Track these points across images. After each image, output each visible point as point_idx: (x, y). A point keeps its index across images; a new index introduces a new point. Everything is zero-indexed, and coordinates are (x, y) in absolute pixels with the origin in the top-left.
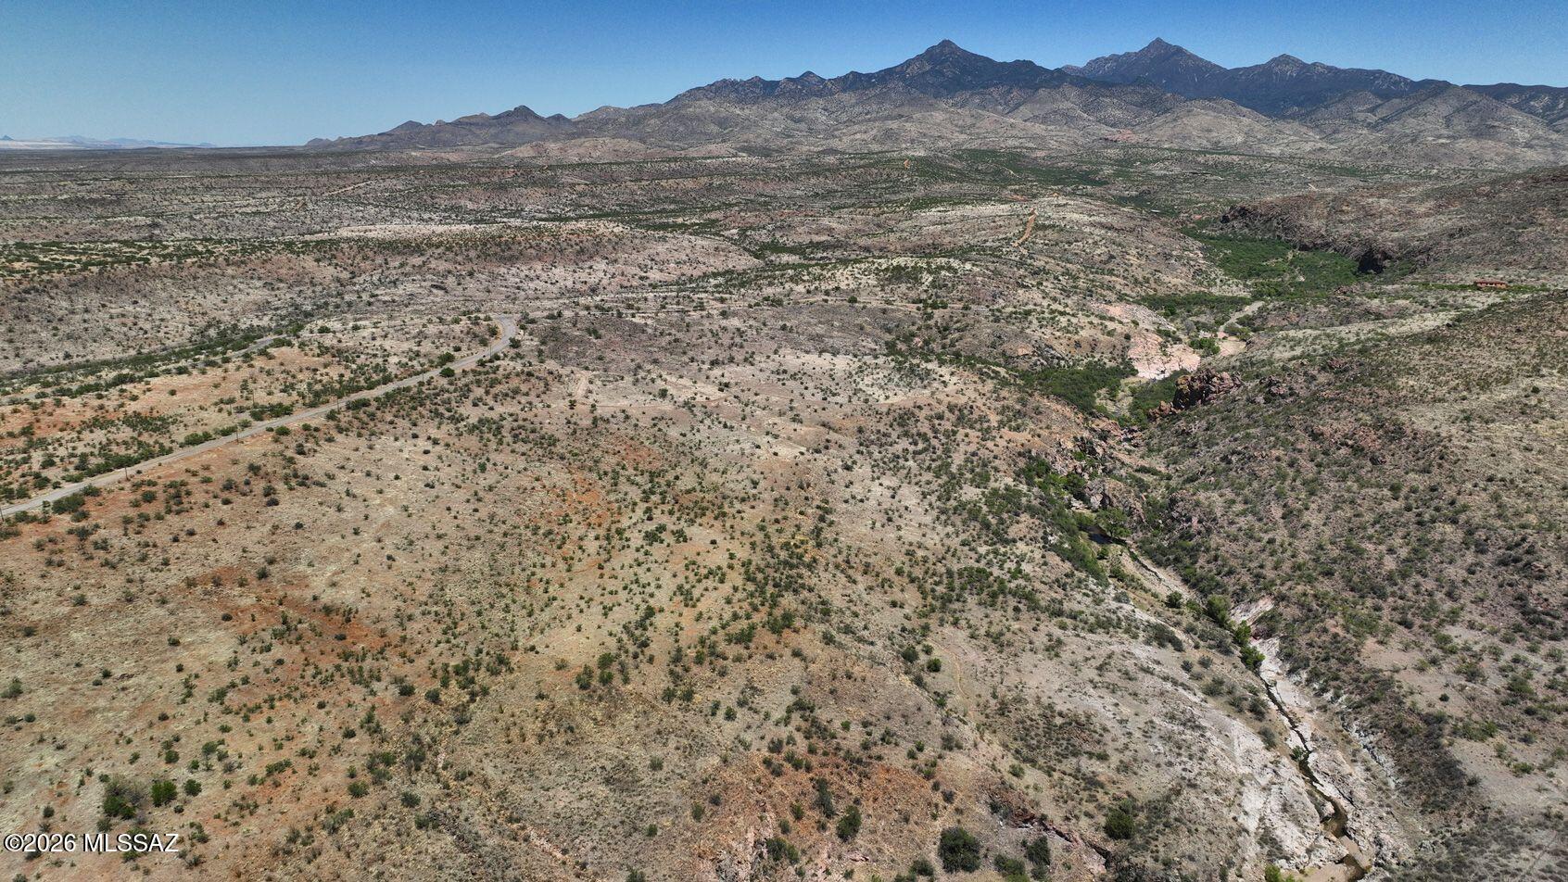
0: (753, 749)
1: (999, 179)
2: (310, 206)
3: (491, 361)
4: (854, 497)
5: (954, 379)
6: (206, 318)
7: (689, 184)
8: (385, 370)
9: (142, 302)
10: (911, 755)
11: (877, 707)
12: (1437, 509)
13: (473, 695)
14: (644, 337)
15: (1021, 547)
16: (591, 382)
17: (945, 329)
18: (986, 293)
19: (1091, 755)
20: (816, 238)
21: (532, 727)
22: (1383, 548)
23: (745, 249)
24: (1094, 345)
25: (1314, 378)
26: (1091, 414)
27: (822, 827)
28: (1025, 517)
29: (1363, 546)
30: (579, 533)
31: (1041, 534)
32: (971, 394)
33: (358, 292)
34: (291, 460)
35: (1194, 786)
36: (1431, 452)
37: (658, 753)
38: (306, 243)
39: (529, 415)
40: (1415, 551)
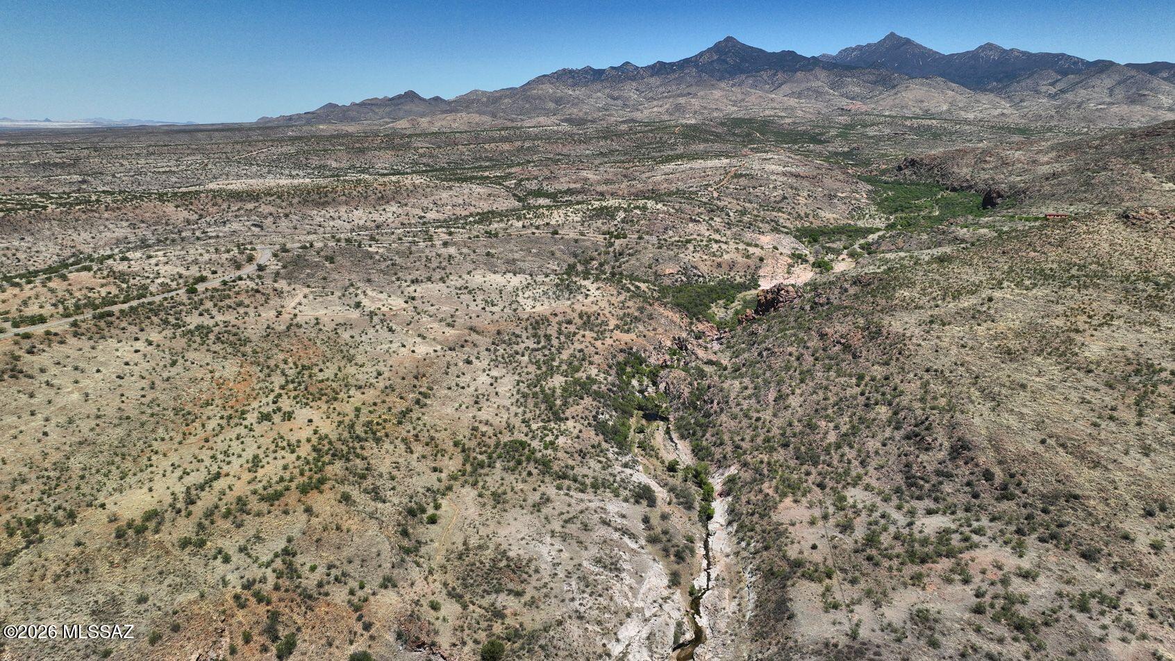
0: (230, 587)
1: (748, 139)
2: (210, 167)
3: (234, 281)
4: (457, 385)
5: (597, 293)
6: (73, 250)
7: (506, 146)
8: (147, 288)
9: (29, 238)
10: (352, 593)
11: (347, 552)
12: (883, 394)
13: (30, 543)
14: (370, 262)
15: (570, 423)
16: (305, 297)
17: (620, 254)
18: (659, 226)
19: (510, 592)
20: (572, 186)
21: (56, 568)
22: (831, 425)
23: (514, 195)
24: (732, 265)
25: (846, 290)
26: (698, 319)
27: (265, 649)
28: (588, 401)
29: (819, 423)
30: (211, 414)
31: (594, 413)
32: (603, 304)
33: (194, 230)
34: (17, 358)
35: (580, 618)
36: (894, 349)
37: (150, 589)
38: (175, 194)
39: (239, 323)
40: (853, 427)
